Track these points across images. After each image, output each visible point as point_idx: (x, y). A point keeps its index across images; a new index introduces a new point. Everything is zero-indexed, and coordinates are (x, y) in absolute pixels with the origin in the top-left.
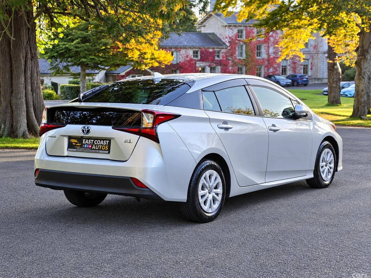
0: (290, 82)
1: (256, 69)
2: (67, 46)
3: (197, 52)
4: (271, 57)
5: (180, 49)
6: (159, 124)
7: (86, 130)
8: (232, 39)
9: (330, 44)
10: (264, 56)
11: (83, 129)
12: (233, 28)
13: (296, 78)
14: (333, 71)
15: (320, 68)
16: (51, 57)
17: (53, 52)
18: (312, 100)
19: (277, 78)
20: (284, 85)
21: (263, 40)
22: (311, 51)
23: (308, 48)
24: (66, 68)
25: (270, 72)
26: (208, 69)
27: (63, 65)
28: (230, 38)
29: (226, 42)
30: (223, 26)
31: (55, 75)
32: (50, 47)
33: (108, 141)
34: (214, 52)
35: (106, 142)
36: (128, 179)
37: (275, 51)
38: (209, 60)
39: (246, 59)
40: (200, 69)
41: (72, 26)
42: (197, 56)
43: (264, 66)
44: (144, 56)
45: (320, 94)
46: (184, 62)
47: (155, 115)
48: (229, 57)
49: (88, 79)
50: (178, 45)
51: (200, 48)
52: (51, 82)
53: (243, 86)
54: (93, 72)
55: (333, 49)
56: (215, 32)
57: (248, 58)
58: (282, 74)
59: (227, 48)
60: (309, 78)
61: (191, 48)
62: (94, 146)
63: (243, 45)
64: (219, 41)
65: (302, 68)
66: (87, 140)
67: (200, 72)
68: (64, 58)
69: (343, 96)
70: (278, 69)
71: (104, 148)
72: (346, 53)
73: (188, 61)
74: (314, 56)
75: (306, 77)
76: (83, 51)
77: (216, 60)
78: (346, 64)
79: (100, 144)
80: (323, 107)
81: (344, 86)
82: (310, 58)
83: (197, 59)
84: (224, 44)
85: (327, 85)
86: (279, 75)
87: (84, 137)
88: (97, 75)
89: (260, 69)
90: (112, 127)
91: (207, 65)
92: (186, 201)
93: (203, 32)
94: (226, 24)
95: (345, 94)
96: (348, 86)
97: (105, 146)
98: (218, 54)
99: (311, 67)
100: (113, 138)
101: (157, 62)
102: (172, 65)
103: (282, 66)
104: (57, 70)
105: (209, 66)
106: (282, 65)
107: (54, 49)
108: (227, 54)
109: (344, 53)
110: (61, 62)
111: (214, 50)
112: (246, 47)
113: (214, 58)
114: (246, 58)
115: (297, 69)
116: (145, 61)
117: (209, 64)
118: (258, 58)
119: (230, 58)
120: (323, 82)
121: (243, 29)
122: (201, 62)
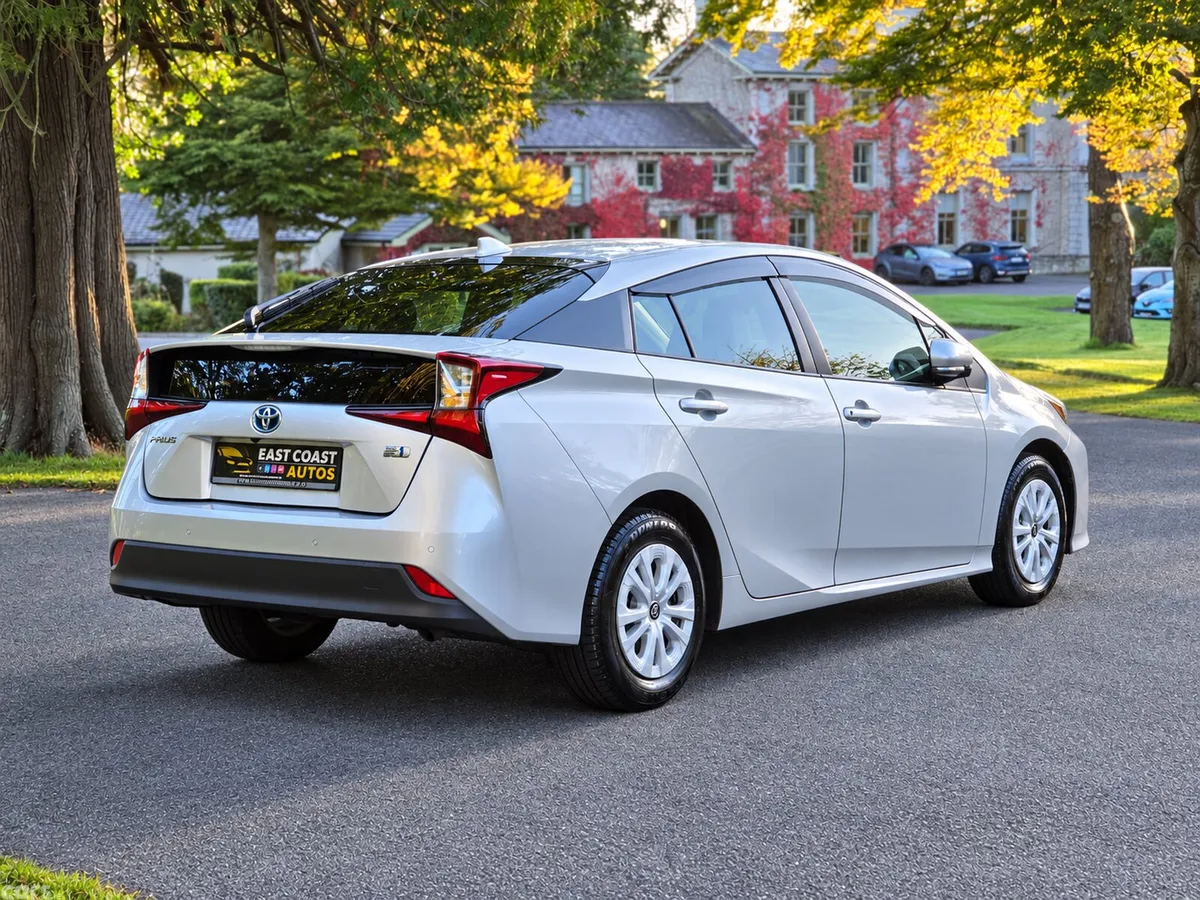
0: (967, 269)
1: (851, 224)
2: (213, 150)
3: (650, 168)
4: (904, 183)
5: (593, 158)
6: (490, 399)
7: (266, 421)
8: (771, 126)
9: (1093, 142)
10: (879, 179)
11: (258, 415)
12: (774, 86)
13: (985, 254)
14: (1107, 231)
15: (1069, 220)
16: (161, 190)
17: (167, 171)
18: (1041, 328)
19: (921, 257)
20: (945, 278)
21: (873, 129)
22: (1039, 165)
23: (1028, 155)
24: (211, 223)
25: (898, 232)
26: (688, 224)
27: (202, 216)
28: (763, 120)
29: (751, 131)
30: (740, 81)
31: (174, 250)
32: (158, 157)
33: (336, 453)
34: (709, 167)
35: (329, 456)
36: (397, 570)
37: (914, 163)
38: (691, 195)
39: (819, 191)
40: (663, 224)
41: (229, 84)
42: (650, 181)
43: (879, 214)
44: (470, 181)
45: (1067, 309)
46: (608, 200)
47: (479, 371)
48: (758, 183)
49: (284, 262)
50: (588, 144)
51: (661, 154)
52: (158, 273)
53: (764, 278)
54: (299, 237)
55: (1103, 157)
56: (711, 100)
57: (823, 188)
58: (941, 242)
59: (752, 154)
60: (1032, 254)
61: (630, 154)
62: (293, 468)
63: (807, 144)
64: (725, 129)
65: (1006, 222)
66: (271, 451)
67: (663, 234)
68: (204, 190)
69: (1142, 315)
70: (925, 224)
71: (321, 473)
72: (1145, 170)
73: (622, 197)
74: (1049, 180)
75: (1023, 251)
76: (266, 168)
77: (717, 194)
78: (1144, 208)
79: (309, 462)
80: (1074, 353)
81: (1147, 282)
82: (1034, 188)
83: (650, 190)
84: (744, 139)
85: (1088, 280)
86: (929, 245)
87: (260, 442)
88: (315, 248)
89: (866, 223)
90: (347, 409)
91: (685, 211)
92: (576, 642)
93: (671, 100)
94: (751, 75)
95: (1152, 308)
96: (1161, 281)
97: (327, 469)
98: (723, 175)
99: (1039, 216)
100: (350, 444)
101: (515, 200)
102: (564, 209)
103: (941, 215)
104: (180, 229)
105: (693, 214)
106: (938, 211)
107: (170, 163)
108: (752, 172)
109: (1138, 170)
110: (193, 204)
111: (708, 162)
112: (817, 150)
113: (710, 187)
114: (816, 186)
115: (991, 223)
116: (474, 198)
117: (694, 206)
118: (859, 186)
119: (762, 188)
120: (1077, 270)
121: (807, 91)
122: (665, 201)
